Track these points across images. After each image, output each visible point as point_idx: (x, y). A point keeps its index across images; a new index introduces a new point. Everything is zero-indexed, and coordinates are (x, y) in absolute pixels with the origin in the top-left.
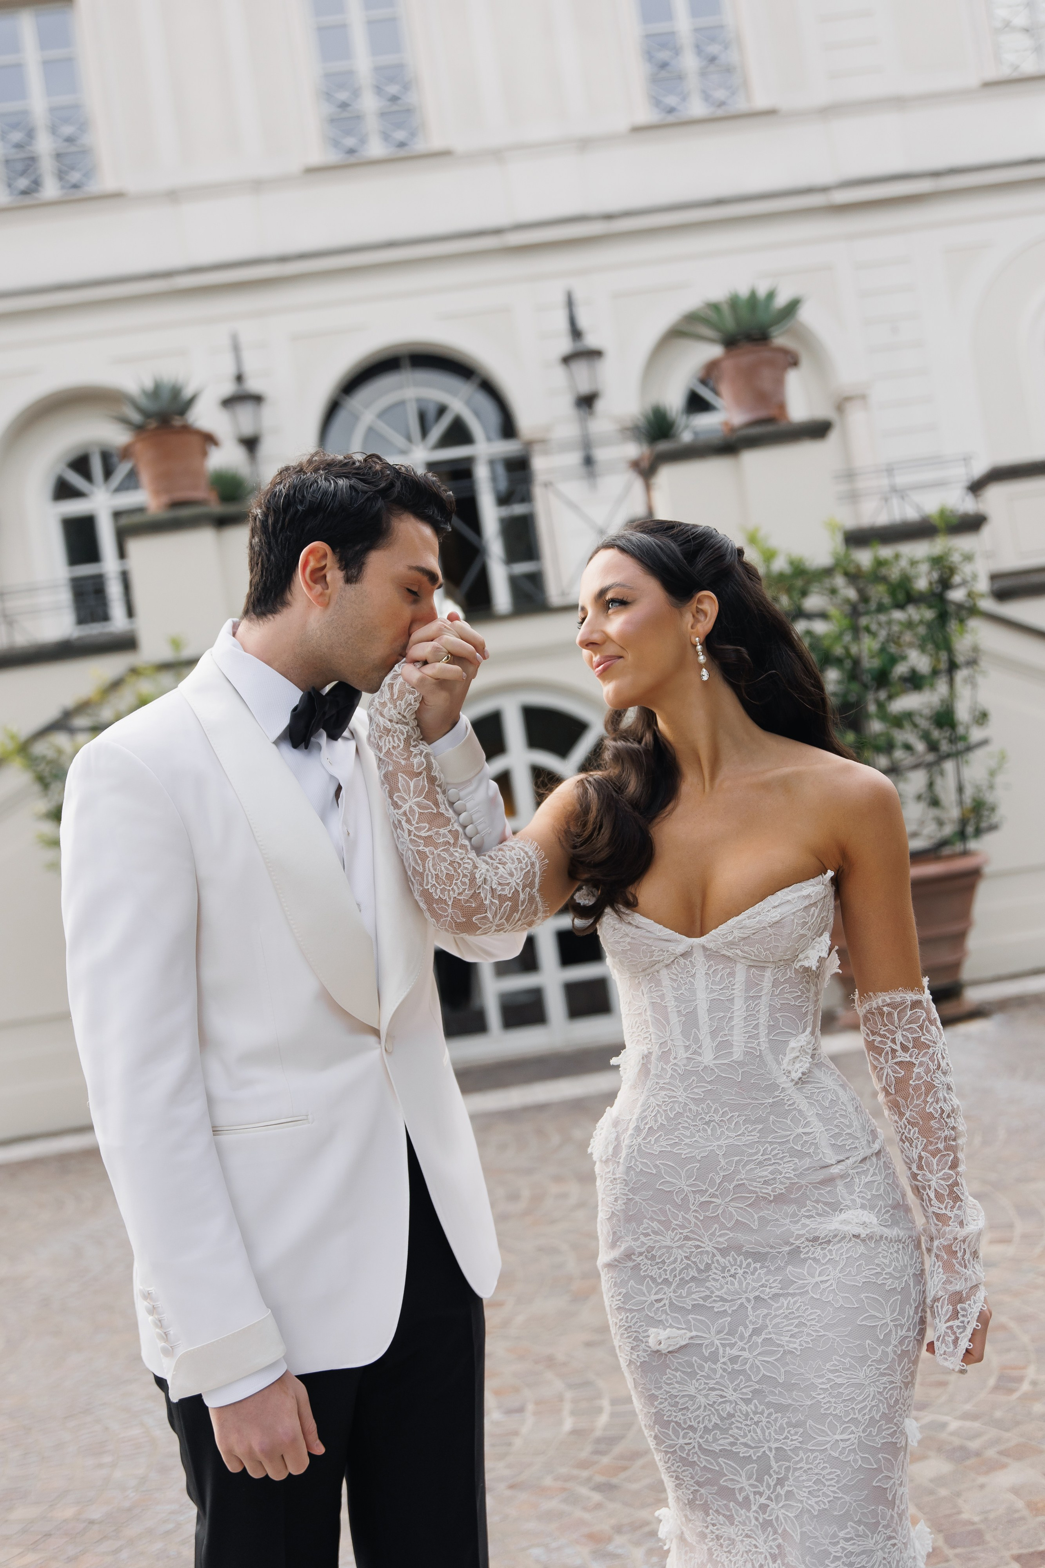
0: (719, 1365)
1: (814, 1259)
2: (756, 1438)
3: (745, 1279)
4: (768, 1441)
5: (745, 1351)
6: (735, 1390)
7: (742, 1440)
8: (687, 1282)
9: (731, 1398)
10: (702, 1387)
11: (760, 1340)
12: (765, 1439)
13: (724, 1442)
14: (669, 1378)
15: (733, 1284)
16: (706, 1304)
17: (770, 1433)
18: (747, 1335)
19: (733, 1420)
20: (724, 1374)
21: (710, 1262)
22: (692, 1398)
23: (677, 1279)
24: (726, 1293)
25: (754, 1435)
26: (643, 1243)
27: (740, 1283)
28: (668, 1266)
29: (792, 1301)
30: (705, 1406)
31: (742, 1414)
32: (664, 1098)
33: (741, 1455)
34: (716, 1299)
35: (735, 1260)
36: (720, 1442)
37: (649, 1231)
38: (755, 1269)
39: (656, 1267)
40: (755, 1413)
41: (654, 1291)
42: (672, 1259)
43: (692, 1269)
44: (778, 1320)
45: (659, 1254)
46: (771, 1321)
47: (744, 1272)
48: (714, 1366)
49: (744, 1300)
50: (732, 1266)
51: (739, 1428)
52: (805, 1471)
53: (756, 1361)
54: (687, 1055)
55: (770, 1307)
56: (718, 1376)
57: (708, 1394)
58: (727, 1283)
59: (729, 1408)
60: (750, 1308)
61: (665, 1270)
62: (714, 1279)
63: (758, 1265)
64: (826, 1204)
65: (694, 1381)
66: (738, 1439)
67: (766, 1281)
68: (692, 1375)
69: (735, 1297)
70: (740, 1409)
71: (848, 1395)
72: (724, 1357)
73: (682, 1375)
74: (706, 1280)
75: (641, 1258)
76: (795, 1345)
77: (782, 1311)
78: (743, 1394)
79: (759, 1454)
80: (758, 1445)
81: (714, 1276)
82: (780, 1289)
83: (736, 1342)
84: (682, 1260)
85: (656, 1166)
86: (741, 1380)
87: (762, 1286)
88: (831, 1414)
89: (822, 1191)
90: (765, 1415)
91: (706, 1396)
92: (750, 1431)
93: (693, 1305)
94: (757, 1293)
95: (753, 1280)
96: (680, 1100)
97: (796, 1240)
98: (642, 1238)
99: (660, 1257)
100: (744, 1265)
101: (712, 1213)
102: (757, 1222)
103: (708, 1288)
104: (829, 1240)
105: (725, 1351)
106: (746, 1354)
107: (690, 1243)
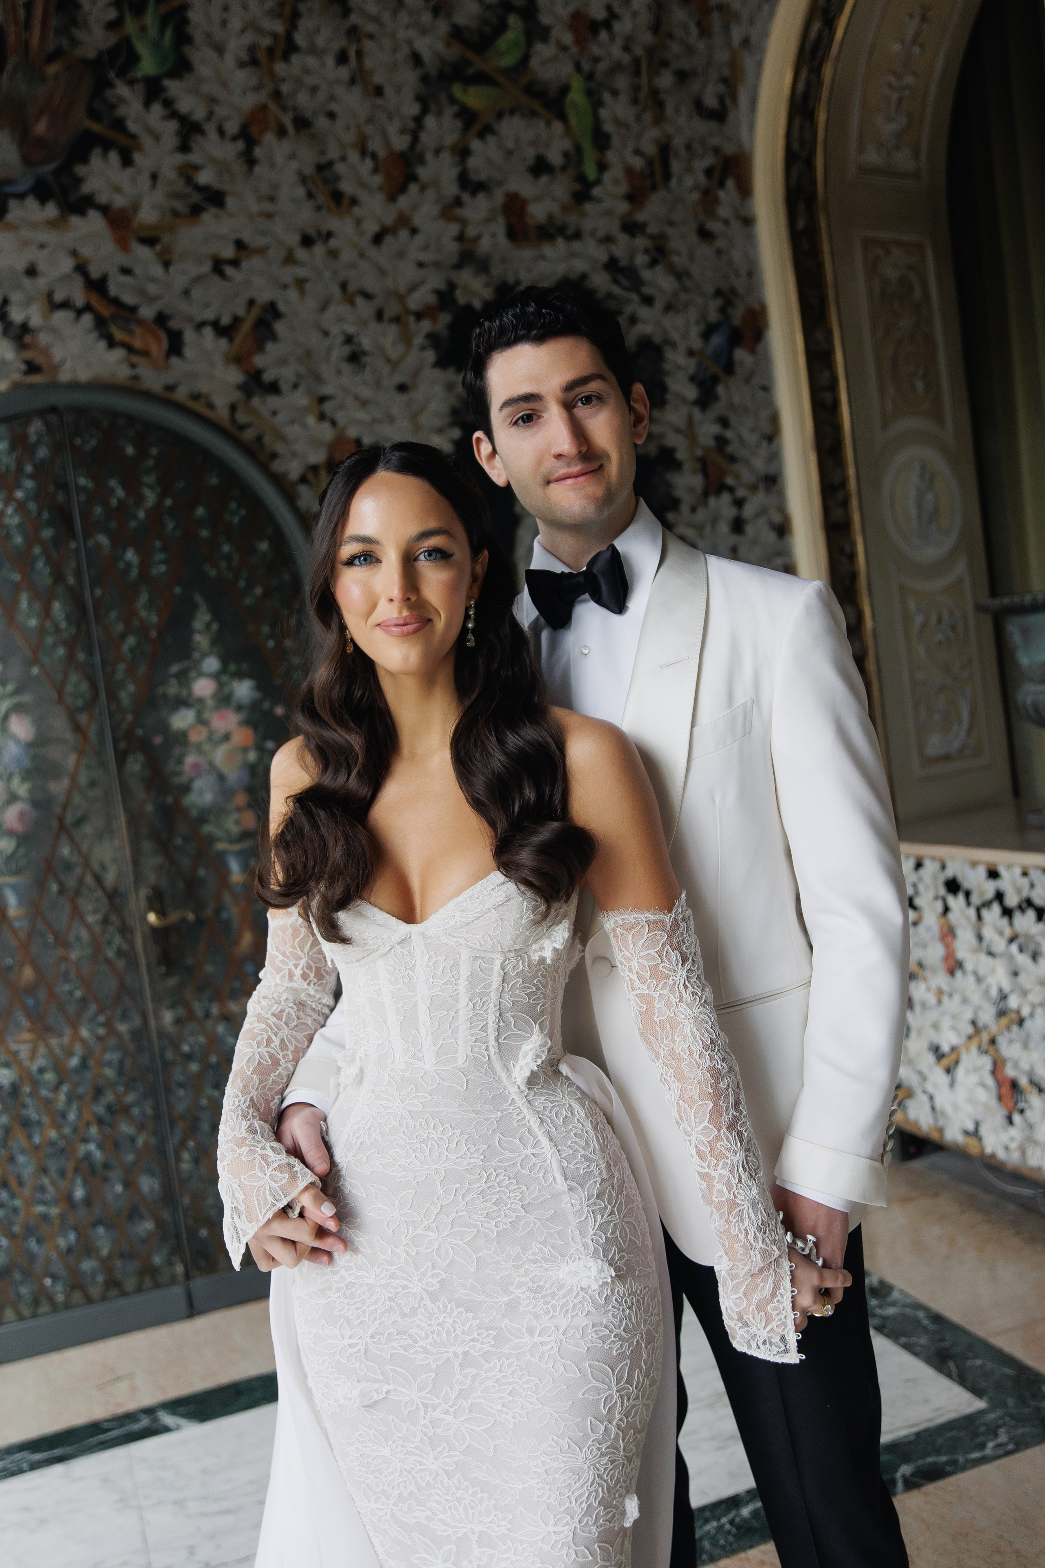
0: (420, 1427)
1: (535, 1314)
2: (458, 1515)
3: (455, 1330)
4: (471, 1522)
5: (449, 1414)
6: (435, 1460)
7: (441, 1516)
11: (466, 1404)
12: (468, 1517)
13: (421, 1516)
14: (362, 1437)
15: (439, 1334)
16: (407, 1354)
17: (474, 1511)
18: (452, 1397)
19: (432, 1492)
20: (425, 1438)
21: (416, 1306)
22: (386, 1463)
23: (377, 1322)
24: (430, 1344)
25: (456, 1511)
26: (343, 1278)
27: (448, 1334)
28: (368, 1307)
29: (506, 1363)
30: (401, 1471)
31: (442, 1488)
32: (380, 1109)
33: (439, 1533)
34: (418, 1349)
35: (445, 1306)
36: (417, 1514)
38: (467, 1320)
39: (353, 1307)
40: (458, 1488)
41: (348, 1334)
42: (374, 1298)
43: (395, 1313)
44: (488, 1383)
45: (358, 1291)
46: (479, 1383)
47: (454, 1322)
48: (414, 1428)
49: (451, 1355)
50: (440, 1313)
51: (439, 1503)
53: (461, 1427)
54: (406, 1059)
55: (479, 1366)
58: (433, 1333)
60: (457, 1364)
61: (364, 1312)
62: (418, 1326)
63: (471, 1315)
65: (390, 1442)
66: (438, 1513)
67: (478, 1334)
68: (390, 1435)
69: (440, 1350)
70: (440, 1483)
72: (424, 1418)
73: (377, 1435)
74: (409, 1327)
75: (337, 1295)
76: (508, 1417)
77: (494, 1373)
78: (445, 1463)
79: (460, 1535)
80: (459, 1525)
81: (420, 1323)
82: (493, 1346)
83: (440, 1404)
84: (385, 1301)
85: (367, 1189)
86: (444, 1448)
87: (473, 1340)
88: (544, 1502)
89: (552, 1231)
90: (470, 1492)
91: (402, 1463)
92: (450, 1508)
93: (392, 1355)
94: (467, 1348)
95: (463, 1333)
96: (393, 1112)
97: (516, 1289)
98: (343, 1272)
99: (359, 1295)
100: (455, 1313)
101: (426, 1248)
102: (475, 1263)
103: (410, 1336)
104: (554, 1293)
105: (426, 1411)
106: (450, 1418)
107: (397, 1281)
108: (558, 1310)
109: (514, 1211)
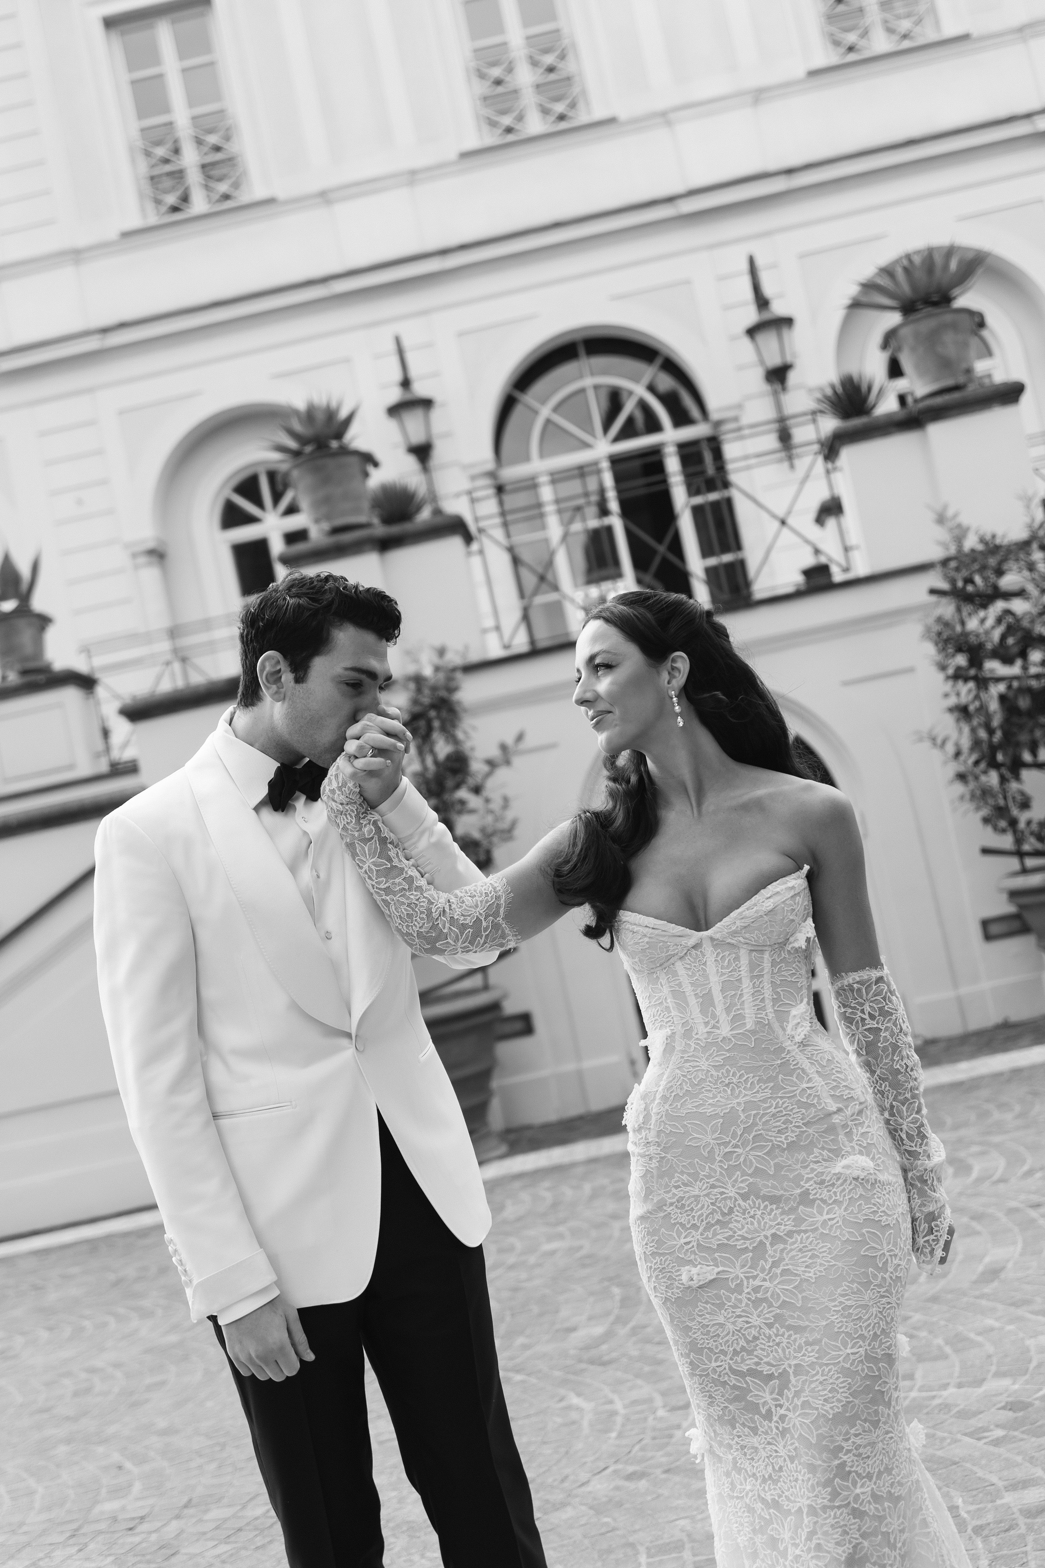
0: (744, 1295)
1: (822, 1200)
2: (778, 1357)
3: (763, 1219)
4: (788, 1359)
5: (766, 1281)
6: (759, 1316)
7: (765, 1360)
8: (713, 1225)
9: (756, 1323)
10: (730, 1315)
11: (779, 1271)
12: (785, 1357)
13: (750, 1363)
14: (700, 1311)
15: (752, 1223)
16: (729, 1243)
17: (790, 1352)
18: (767, 1267)
19: (757, 1342)
20: (749, 1302)
21: (732, 1206)
22: (721, 1325)
23: (704, 1223)
24: (746, 1232)
25: (775, 1355)
26: (674, 1194)
27: (759, 1223)
28: (696, 1212)
29: (804, 1237)
30: (733, 1332)
31: (765, 1336)
32: (688, 1068)
33: (765, 1373)
34: (738, 1238)
35: (754, 1203)
36: (748, 1362)
37: (679, 1183)
38: (772, 1210)
39: (685, 1215)
40: (777, 1335)
41: (683, 1235)
42: (699, 1206)
43: (717, 1213)
44: (794, 1253)
45: (688, 1203)
46: (787, 1254)
47: (762, 1214)
48: (740, 1297)
49: (763, 1238)
50: (751, 1208)
51: (763, 1350)
52: (821, 1383)
53: (776, 1289)
54: (707, 1029)
55: (785, 1242)
56: (743, 1305)
57: (736, 1321)
58: (747, 1224)
59: (754, 1332)
60: (768, 1244)
61: (694, 1217)
62: (736, 1221)
63: (774, 1206)
64: (830, 1150)
65: (723, 1311)
66: (762, 1359)
67: (782, 1220)
68: (721, 1306)
69: (754, 1236)
70: (764, 1333)
71: (857, 1315)
72: (748, 1288)
73: (712, 1307)
74: (730, 1222)
75: (671, 1208)
76: (811, 1274)
78: (766, 1319)
79: (780, 1371)
80: (779, 1363)
81: (736, 1218)
82: (794, 1226)
83: (758, 1275)
84: (708, 1206)
85: (684, 1126)
86: (764, 1307)
87: (778, 1224)
88: (843, 1332)
89: (826, 1139)
90: (786, 1336)
91: (734, 1323)
92: (772, 1352)
93: (718, 1245)
94: (774, 1231)
95: (770, 1220)
96: (703, 1067)
97: (806, 1183)
98: (674, 1190)
99: (689, 1206)
100: (762, 1207)
101: (735, 1162)
102: (773, 1169)
103: (731, 1229)
104: (833, 1183)
105: (748, 1282)
106: (767, 1284)
107: (716, 1190)
108: (838, 1194)
109: (798, 1127)
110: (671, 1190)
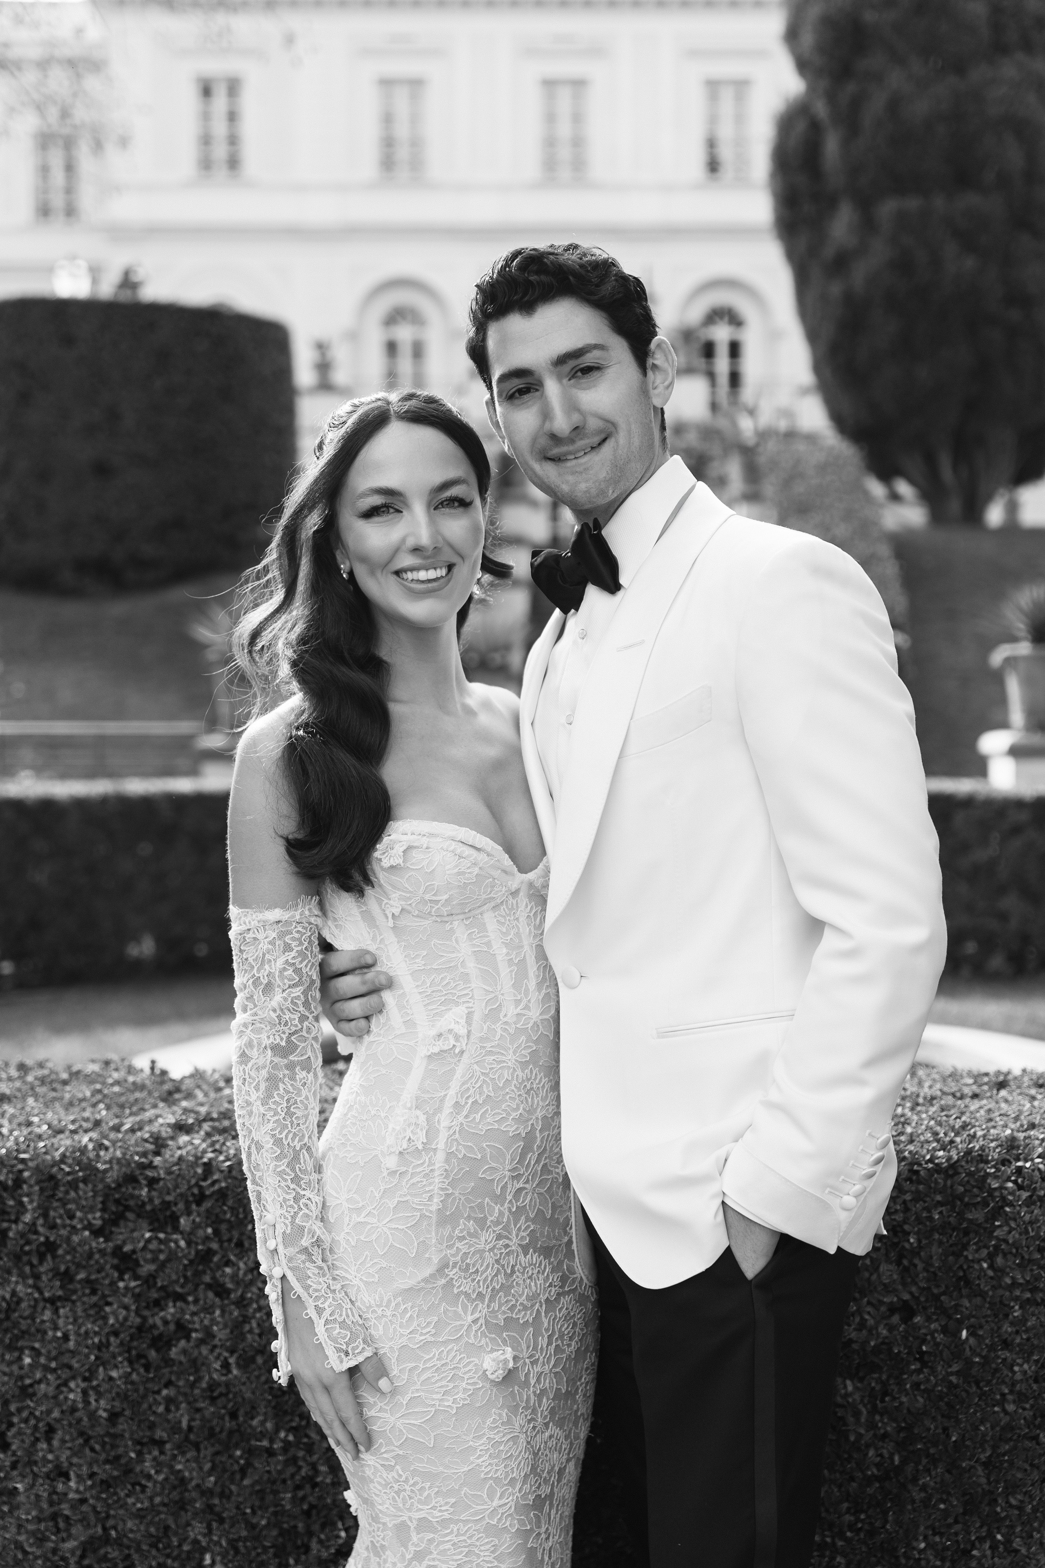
0: (532, 1389)
2: (550, 1467)
3: (539, 1279)
5: (545, 1365)
6: (541, 1416)
8: (496, 1293)
9: (539, 1427)
11: (553, 1348)
14: (494, 1421)
15: (530, 1287)
18: (544, 1345)
19: (540, 1454)
21: (514, 1264)
22: (516, 1440)
23: (490, 1289)
24: (526, 1299)
26: (460, 1249)
28: (481, 1275)
29: (568, 1300)
30: (526, 1446)
31: (545, 1443)
32: (491, 1064)
34: (519, 1308)
35: (532, 1258)
36: (534, 1488)
38: (545, 1267)
39: (469, 1279)
41: (470, 1310)
42: (484, 1265)
43: (501, 1275)
44: (561, 1323)
45: (472, 1261)
46: (557, 1324)
47: (538, 1272)
48: (529, 1392)
49: (537, 1306)
50: (530, 1266)
53: (549, 1374)
55: (555, 1309)
57: (528, 1430)
58: (526, 1287)
59: (539, 1440)
60: (542, 1313)
61: (478, 1281)
62: (518, 1283)
63: (547, 1262)
67: (552, 1279)
72: (533, 1378)
74: (511, 1286)
75: (457, 1269)
77: (565, 1311)
78: (545, 1417)
80: (550, 1476)
81: (517, 1280)
82: (561, 1287)
83: (537, 1357)
85: (482, 1149)
86: (545, 1401)
87: (550, 1285)
92: (547, 1462)
93: (504, 1320)
94: (545, 1295)
95: (544, 1281)
99: (476, 1263)
100: (538, 1263)
101: (523, 1202)
102: (550, 1210)
103: (512, 1296)
105: (534, 1368)
106: (546, 1369)
107: (501, 1242)
110: (454, 1244)
